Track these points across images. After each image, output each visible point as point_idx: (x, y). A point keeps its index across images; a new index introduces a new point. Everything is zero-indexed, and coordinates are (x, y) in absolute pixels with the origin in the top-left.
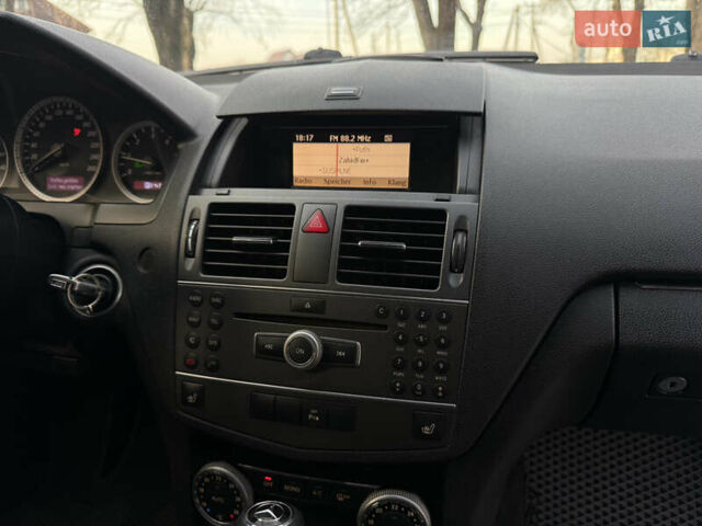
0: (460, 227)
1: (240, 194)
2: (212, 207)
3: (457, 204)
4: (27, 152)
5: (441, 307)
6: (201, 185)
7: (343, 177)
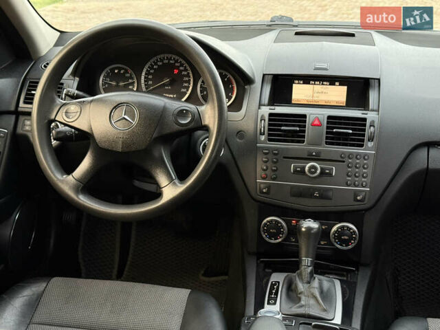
0: (372, 125)
1: (280, 110)
2: (271, 115)
3: (370, 116)
4: (147, 80)
5: (366, 154)
6: (260, 105)
7: (316, 99)
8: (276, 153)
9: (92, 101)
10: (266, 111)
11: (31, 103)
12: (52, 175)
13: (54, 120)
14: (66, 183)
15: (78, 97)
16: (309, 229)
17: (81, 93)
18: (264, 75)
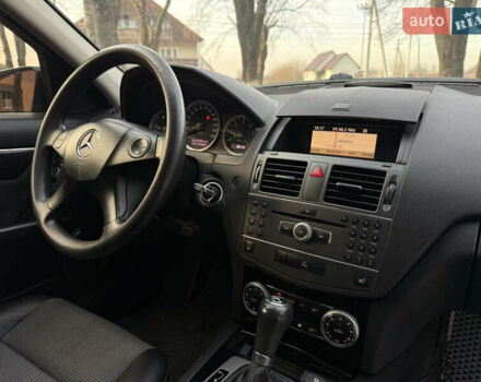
0: (393, 181)
1: (283, 155)
2: (268, 160)
3: (394, 169)
6: (263, 149)
7: (338, 148)
10: (266, 156)
18: (281, 117)
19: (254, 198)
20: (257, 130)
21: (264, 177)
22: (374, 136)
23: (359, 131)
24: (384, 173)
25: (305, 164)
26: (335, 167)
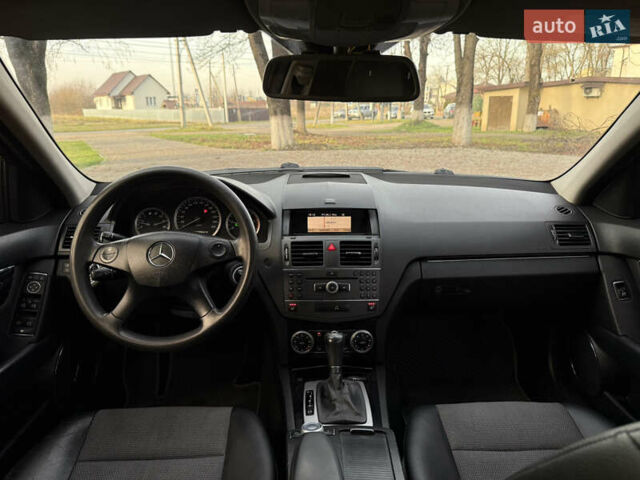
1: (300, 238)
2: (292, 243)
3: (374, 239)
4: (179, 220)
5: (373, 271)
6: (283, 235)
7: (327, 228)
8: (299, 276)
9: (128, 242)
10: (288, 240)
11: (69, 247)
12: (91, 314)
13: (92, 262)
14: (107, 320)
15: (115, 239)
16: (335, 340)
17: (117, 235)
18: (283, 210)
19: (288, 272)
20: (270, 221)
21: (293, 256)
22: (349, 218)
23: (339, 215)
24: (370, 243)
25: (321, 243)
26: (342, 242)
